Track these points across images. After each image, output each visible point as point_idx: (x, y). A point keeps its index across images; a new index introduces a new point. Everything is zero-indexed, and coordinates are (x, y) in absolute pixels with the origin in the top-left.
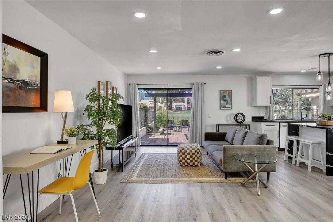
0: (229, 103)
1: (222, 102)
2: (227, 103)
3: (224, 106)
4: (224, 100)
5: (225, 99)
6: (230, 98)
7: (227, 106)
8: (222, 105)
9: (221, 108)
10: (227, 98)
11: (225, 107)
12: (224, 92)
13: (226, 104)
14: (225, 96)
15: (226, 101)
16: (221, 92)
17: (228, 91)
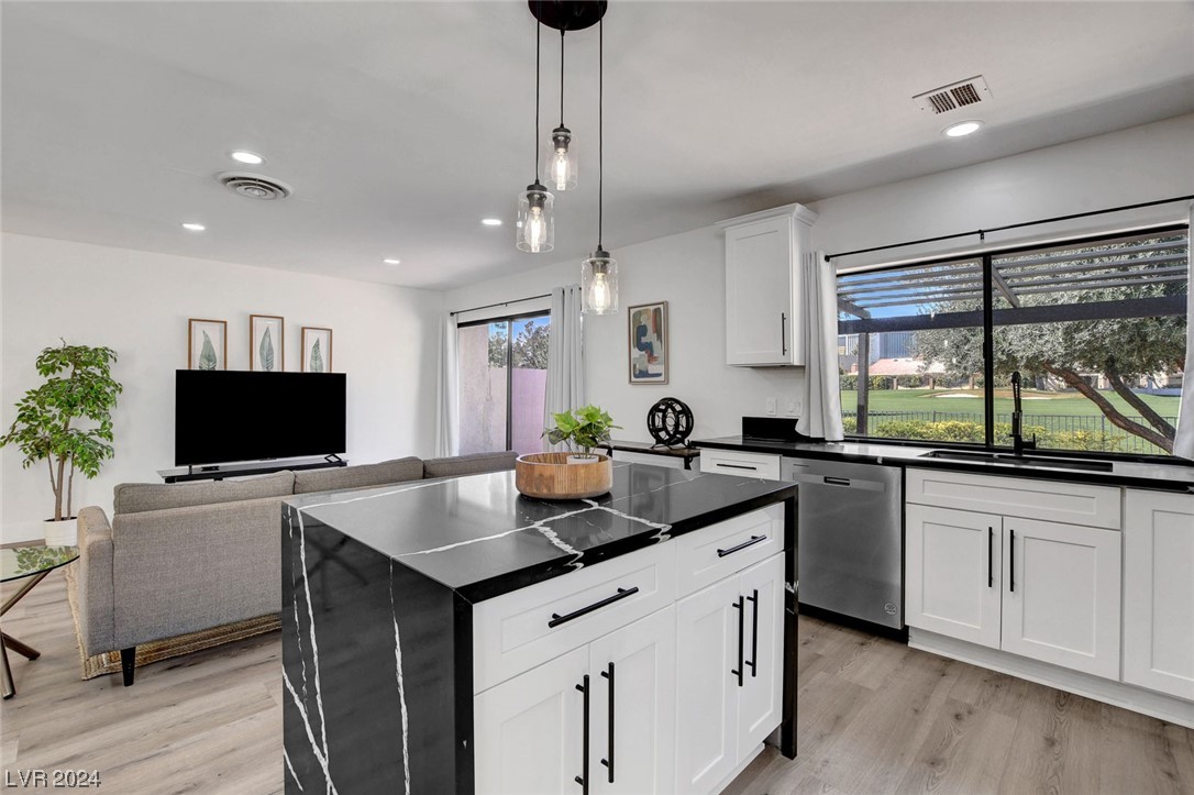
0: (655, 355)
1: (636, 353)
2: (651, 358)
3: (643, 369)
4: (641, 346)
5: (644, 340)
6: (659, 337)
7: (652, 369)
8: (635, 365)
9: (633, 379)
10: (650, 337)
11: (644, 374)
12: (639, 312)
13: (649, 361)
14: (645, 327)
15: (647, 348)
16: (633, 311)
17: (652, 308)
